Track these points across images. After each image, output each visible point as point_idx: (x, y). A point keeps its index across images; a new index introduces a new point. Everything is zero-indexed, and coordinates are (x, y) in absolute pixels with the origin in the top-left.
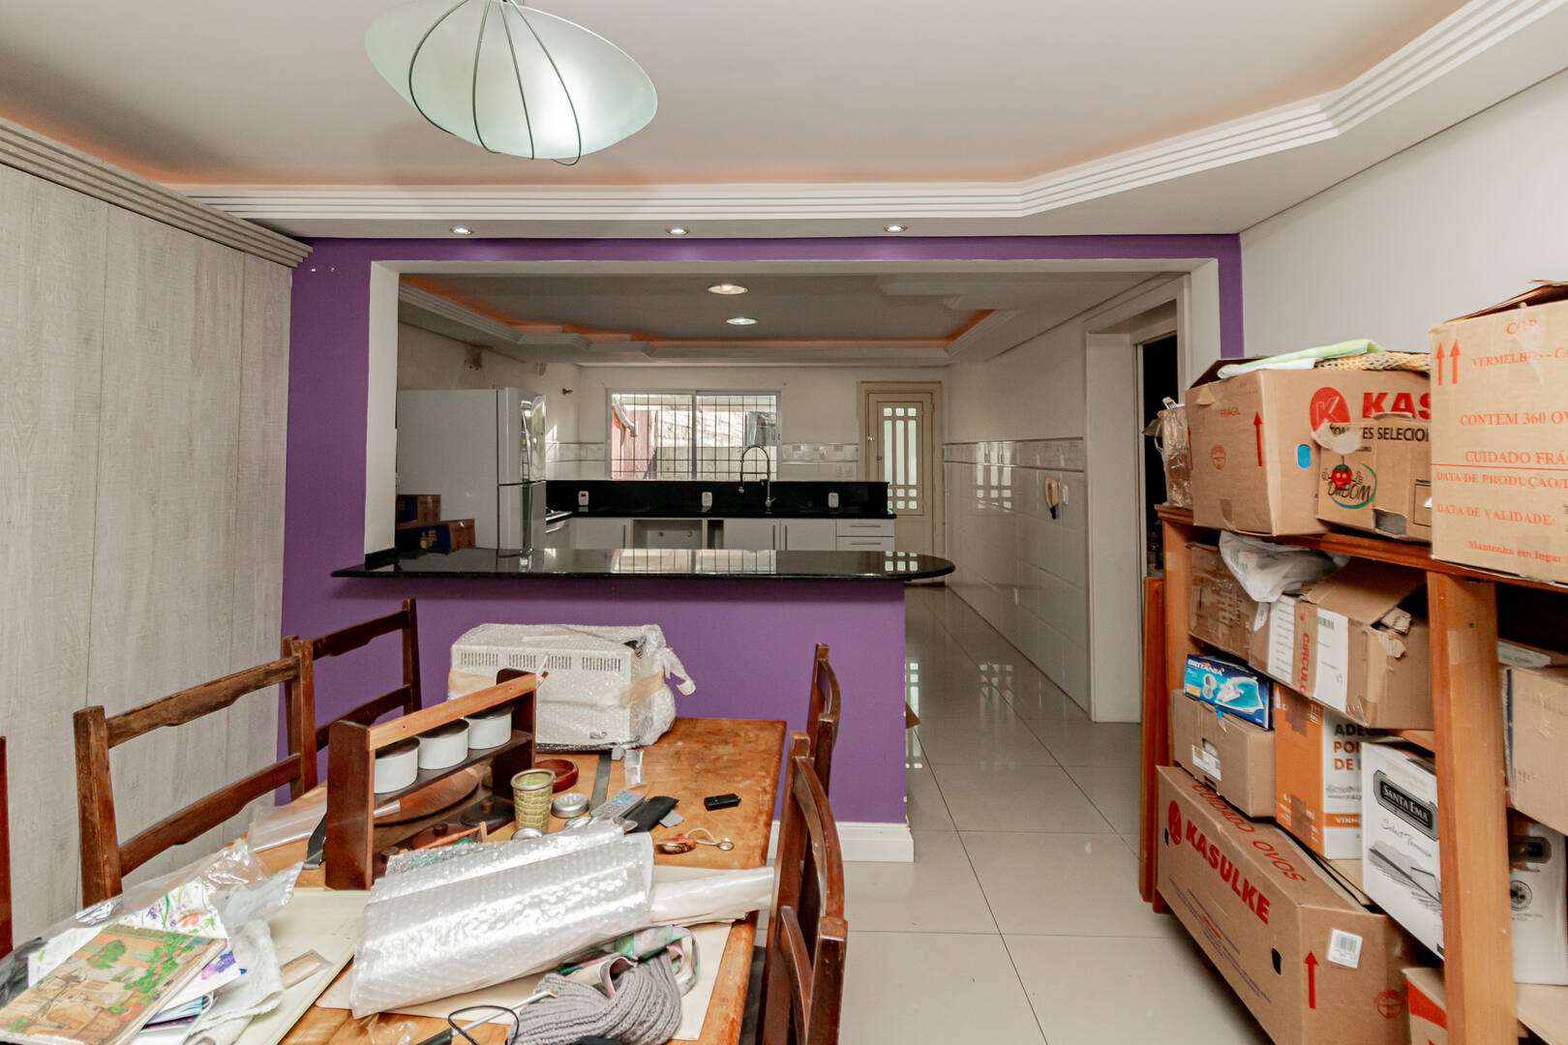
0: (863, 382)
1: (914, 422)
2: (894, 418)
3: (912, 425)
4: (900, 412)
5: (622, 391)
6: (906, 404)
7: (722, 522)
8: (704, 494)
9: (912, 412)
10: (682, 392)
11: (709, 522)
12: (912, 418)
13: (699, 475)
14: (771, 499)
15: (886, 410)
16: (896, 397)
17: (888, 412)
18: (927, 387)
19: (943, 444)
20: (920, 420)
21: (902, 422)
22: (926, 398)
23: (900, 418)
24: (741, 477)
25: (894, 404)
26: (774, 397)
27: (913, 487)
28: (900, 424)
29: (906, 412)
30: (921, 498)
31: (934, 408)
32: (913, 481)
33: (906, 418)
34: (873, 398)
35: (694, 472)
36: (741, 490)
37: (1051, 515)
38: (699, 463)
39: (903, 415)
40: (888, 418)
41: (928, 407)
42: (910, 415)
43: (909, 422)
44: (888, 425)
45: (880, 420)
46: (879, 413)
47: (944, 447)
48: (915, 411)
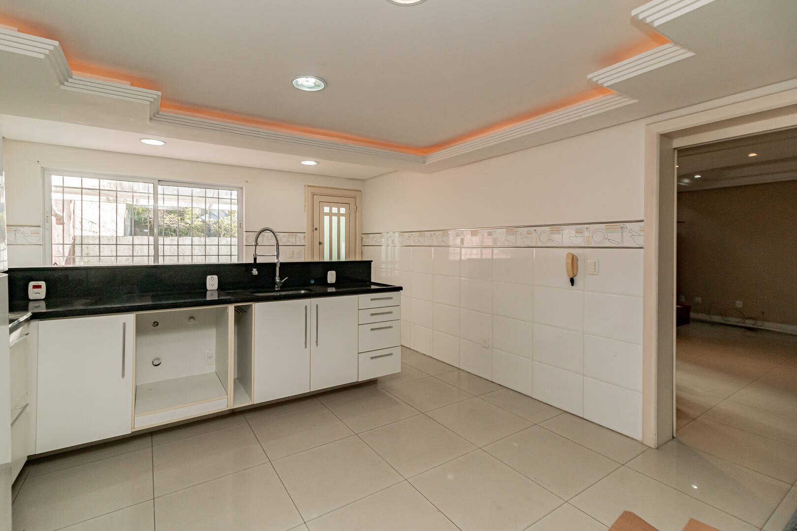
0: (309, 186)
1: (344, 218)
2: (331, 214)
3: (343, 219)
4: (335, 210)
5: (62, 173)
6: (339, 204)
7: (248, 307)
8: (209, 277)
9: (343, 210)
10: (146, 180)
11: (236, 308)
12: (343, 215)
13: (161, 259)
14: (281, 278)
16: (333, 199)
17: (326, 209)
18: (353, 194)
20: (348, 216)
21: (336, 217)
22: (351, 201)
23: (335, 215)
24: (255, 259)
25: (331, 204)
28: (335, 219)
31: (356, 207)
33: (339, 215)
34: (316, 199)
35: (156, 256)
36: (255, 272)
37: (570, 284)
38: (161, 247)
39: (337, 212)
40: (327, 214)
41: (353, 207)
42: (341, 212)
43: (341, 217)
44: (327, 218)
45: (321, 215)
46: (321, 210)
47: (363, 236)
48: (344, 209)
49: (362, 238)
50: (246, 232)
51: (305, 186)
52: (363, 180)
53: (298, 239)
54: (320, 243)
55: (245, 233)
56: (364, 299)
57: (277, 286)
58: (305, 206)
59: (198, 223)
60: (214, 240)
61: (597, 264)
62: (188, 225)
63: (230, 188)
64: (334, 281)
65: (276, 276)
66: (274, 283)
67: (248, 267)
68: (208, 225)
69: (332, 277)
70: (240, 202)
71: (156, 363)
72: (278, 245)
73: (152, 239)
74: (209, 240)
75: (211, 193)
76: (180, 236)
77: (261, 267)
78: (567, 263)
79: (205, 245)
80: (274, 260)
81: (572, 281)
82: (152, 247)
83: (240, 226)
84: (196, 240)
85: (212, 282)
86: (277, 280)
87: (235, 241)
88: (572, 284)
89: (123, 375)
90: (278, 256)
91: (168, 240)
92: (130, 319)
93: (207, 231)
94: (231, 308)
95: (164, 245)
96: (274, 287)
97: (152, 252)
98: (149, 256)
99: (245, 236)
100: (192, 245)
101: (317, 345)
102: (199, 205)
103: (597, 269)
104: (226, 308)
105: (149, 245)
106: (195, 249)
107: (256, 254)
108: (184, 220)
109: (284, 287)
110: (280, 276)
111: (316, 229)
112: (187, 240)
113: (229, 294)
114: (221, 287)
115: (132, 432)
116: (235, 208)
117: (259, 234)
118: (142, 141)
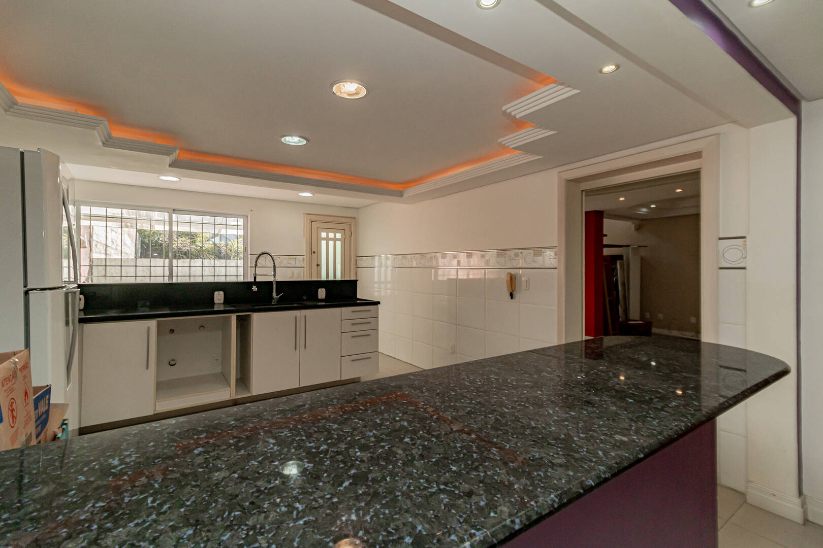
0: (308, 214)
1: (340, 242)
2: (327, 239)
3: (339, 243)
4: (331, 235)
5: (91, 204)
6: (335, 230)
7: (249, 316)
8: (216, 293)
9: (339, 236)
10: (161, 209)
11: (238, 316)
12: (338, 240)
14: (277, 294)
15: (322, 233)
16: (330, 226)
17: (324, 235)
18: (348, 221)
19: (356, 257)
20: (343, 240)
21: (333, 242)
22: (346, 227)
23: (331, 239)
24: (255, 278)
25: (327, 230)
26: (242, 220)
28: (331, 243)
29: (335, 236)
31: (351, 233)
33: (335, 240)
34: (315, 225)
35: (171, 276)
36: (255, 288)
37: (510, 297)
38: (174, 269)
39: (333, 237)
40: (324, 239)
41: (348, 233)
42: (337, 237)
43: (337, 242)
44: (324, 243)
45: (319, 239)
46: (318, 235)
48: (340, 234)
49: (356, 260)
50: (251, 255)
51: (304, 214)
52: (357, 209)
53: (297, 261)
54: (318, 265)
55: (249, 256)
56: (346, 311)
57: (273, 301)
58: (304, 232)
59: (208, 245)
60: (222, 262)
61: (528, 281)
62: (199, 248)
63: (237, 216)
64: (324, 297)
65: (273, 292)
66: (272, 298)
67: (249, 285)
68: (218, 247)
69: (322, 293)
70: (245, 227)
71: (172, 363)
72: (274, 266)
73: (167, 261)
74: (218, 262)
75: (219, 220)
76: (191, 258)
77: (260, 284)
78: (507, 281)
79: (214, 267)
80: (271, 279)
81: (512, 295)
82: (167, 269)
83: (245, 249)
84: (207, 262)
85: (219, 297)
86: (274, 294)
87: (240, 263)
88: (512, 298)
89: (147, 368)
90: (275, 275)
91: (181, 262)
92: (153, 324)
93: (217, 254)
94: (234, 317)
95: (177, 266)
96: (271, 301)
97: (167, 273)
98: (164, 276)
99: (249, 258)
100: (202, 267)
101: (305, 348)
102: (209, 231)
103: (528, 285)
104: (230, 317)
105: (164, 266)
106: (205, 271)
107: (255, 274)
108: (195, 243)
109: (280, 301)
110: (276, 292)
111: (314, 252)
112: (198, 262)
113: (232, 306)
114: (227, 301)
115: (155, 414)
116: (241, 232)
117: (259, 257)
118: (160, 177)
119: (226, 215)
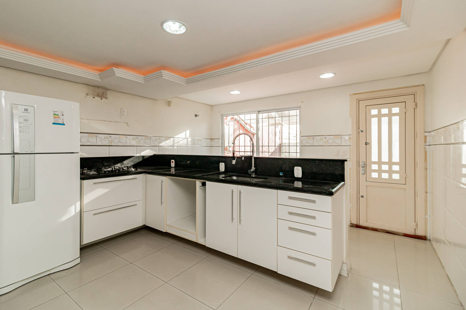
0: (355, 94)
1: (398, 117)
2: (380, 116)
3: (396, 119)
4: (385, 111)
6: (391, 105)
9: (396, 110)
12: (396, 114)
15: (373, 111)
18: (411, 90)
19: (425, 132)
21: (387, 118)
22: (410, 100)
23: (385, 115)
24: (234, 154)
25: (379, 106)
26: (298, 111)
27: (396, 164)
28: (385, 120)
29: (390, 111)
30: (404, 171)
31: (416, 104)
32: (396, 158)
33: (390, 115)
34: (363, 104)
40: (374, 116)
41: (410, 105)
43: (393, 117)
44: (374, 120)
45: (368, 117)
46: (368, 113)
47: (426, 134)
48: (398, 108)
49: (426, 137)
54: (366, 144)
119: (289, 109)
